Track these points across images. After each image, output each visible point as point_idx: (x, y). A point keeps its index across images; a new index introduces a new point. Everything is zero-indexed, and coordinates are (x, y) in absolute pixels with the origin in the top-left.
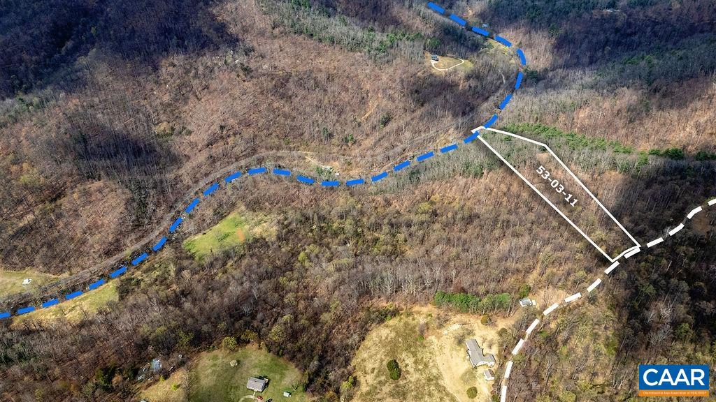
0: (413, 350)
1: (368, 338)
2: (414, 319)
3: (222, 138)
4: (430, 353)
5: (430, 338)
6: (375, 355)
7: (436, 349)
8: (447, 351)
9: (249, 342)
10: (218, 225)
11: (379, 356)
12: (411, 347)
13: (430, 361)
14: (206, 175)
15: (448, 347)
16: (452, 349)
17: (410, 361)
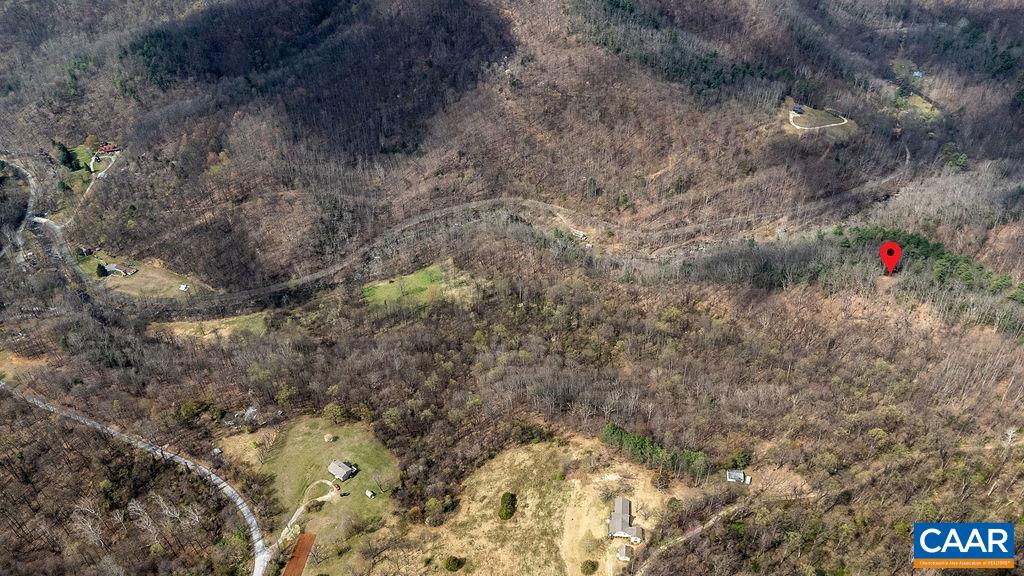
0: (544, 489)
1: (498, 457)
2: (566, 451)
3: (457, 167)
4: (563, 500)
5: (573, 481)
6: (496, 481)
7: (573, 497)
8: (585, 504)
9: (360, 419)
10: (412, 275)
11: (498, 484)
12: (543, 484)
13: (558, 510)
14: (424, 211)
15: (590, 499)
16: (594, 504)
17: (532, 502)
